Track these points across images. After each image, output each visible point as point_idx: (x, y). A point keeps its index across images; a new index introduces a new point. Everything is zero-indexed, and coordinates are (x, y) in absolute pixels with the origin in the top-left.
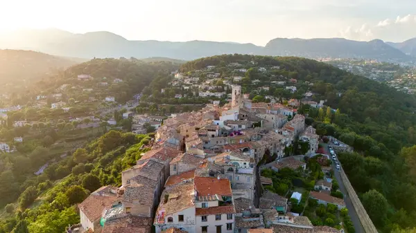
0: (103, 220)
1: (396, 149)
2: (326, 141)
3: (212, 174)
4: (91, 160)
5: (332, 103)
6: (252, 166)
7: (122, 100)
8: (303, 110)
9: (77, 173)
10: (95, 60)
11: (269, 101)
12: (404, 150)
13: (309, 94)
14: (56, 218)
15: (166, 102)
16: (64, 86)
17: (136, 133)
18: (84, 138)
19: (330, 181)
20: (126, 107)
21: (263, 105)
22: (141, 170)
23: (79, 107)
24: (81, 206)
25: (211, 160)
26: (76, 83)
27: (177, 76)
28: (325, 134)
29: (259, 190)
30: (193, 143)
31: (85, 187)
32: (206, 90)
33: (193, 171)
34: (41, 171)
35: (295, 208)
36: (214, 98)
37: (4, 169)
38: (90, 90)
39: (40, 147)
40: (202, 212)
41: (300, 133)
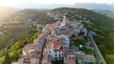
0: (29, 53)
1: (108, 34)
2: (89, 32)
3: (58, 41)
4: (25, 37)
5: (91, 21)
6: (69, 38)
7: (33, 20)
8: (83, 23)
9: (21, 40)
10: (25, 9)
11: (74, 21)
12: (110, 34)
13: (85, 19)
14: (16, 52)
15: (45, 21)
16: (17, 16)
17: (37, 30)
18: (23, 31)
19: (90, 42)
20: (34, 22)
21: (72, 22)
22: (39, 39)
23: (21, 22)
24: (23, 49)
25: (58, 37)
26: (20, 15)
27: (48, 14)
28: (89, 30)
29: (71, 45)
30: (53, 32)
31: (24, 44)
32: (56, 17)
33: (53, 40)
34: (12, 40)
35: (80, 49)
36: (59, 20)
37: (2, 39)
38: (24, 17)
39: (11, 33)
40: (55, 51)
41: (82, 29)
